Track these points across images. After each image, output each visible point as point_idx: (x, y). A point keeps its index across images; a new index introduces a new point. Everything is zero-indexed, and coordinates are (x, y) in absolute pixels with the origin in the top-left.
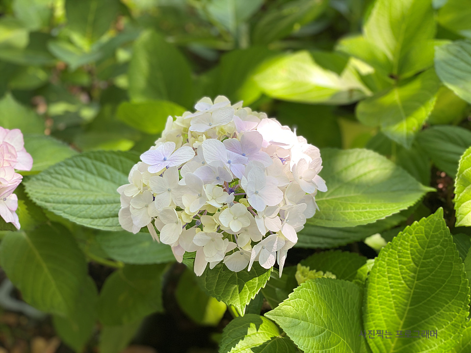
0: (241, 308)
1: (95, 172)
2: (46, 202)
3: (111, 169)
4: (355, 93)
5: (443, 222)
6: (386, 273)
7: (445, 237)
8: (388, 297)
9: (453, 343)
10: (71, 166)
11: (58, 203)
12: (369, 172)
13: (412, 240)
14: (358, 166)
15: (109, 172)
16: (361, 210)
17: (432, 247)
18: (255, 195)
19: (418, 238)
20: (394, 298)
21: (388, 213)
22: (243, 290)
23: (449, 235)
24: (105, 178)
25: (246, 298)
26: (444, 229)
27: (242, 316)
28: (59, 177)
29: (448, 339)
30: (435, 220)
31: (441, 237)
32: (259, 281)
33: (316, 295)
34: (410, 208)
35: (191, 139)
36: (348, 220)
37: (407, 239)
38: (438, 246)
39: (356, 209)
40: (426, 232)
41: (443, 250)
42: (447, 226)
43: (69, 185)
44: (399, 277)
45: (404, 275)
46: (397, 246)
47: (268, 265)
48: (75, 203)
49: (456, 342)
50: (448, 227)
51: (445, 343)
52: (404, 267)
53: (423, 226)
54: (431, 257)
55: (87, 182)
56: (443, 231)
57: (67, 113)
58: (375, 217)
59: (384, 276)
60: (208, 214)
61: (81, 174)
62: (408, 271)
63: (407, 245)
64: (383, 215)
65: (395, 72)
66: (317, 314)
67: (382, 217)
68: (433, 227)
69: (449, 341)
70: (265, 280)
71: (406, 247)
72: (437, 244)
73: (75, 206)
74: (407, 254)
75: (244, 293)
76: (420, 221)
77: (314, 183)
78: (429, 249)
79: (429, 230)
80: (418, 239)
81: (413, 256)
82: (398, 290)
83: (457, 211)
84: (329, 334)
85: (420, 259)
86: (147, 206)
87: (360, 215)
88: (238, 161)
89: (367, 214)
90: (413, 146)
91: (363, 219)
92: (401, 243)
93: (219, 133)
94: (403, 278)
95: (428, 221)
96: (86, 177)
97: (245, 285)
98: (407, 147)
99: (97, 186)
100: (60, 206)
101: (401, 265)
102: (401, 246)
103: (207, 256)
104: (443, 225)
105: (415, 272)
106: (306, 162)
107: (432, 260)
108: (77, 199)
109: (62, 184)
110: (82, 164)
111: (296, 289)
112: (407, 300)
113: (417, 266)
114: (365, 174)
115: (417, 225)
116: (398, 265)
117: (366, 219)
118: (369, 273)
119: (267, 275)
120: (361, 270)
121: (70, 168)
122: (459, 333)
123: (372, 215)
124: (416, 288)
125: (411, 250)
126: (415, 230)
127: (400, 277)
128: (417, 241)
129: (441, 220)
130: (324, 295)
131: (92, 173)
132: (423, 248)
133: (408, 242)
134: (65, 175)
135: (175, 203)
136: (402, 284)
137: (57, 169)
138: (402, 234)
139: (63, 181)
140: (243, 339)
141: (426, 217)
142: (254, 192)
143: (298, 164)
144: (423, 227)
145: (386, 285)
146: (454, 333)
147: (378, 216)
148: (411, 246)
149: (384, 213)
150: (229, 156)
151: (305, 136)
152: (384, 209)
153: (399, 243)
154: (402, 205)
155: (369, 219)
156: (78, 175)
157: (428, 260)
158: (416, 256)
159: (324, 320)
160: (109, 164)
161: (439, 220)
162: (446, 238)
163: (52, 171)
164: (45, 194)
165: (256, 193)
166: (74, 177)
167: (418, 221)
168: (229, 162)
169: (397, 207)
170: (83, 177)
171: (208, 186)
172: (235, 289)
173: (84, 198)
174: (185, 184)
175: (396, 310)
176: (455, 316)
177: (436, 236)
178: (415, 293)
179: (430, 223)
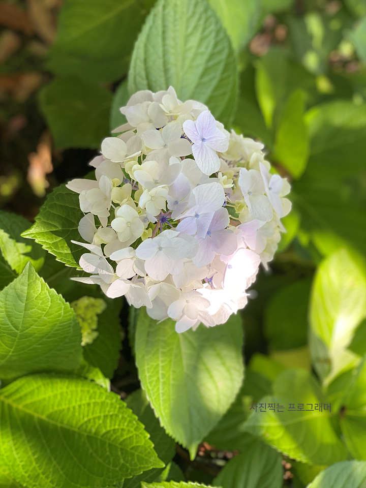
0: (31, 234)
1: (211, 63)
2: (164, 7)
3: (214, 83)
4: (326, 366)
5: (148, 467)
6: (93, 401)
7: (131, 469)
8: (70, 402)
9: (18, 474)
10: (217, 35)
11: (164, 20)
12: (214, 382)
13: (129, 431)
14: (222, 369)
15: (211, 80)
16: (161, 372)
17: (122, 453)
18: (158, 246)
19: (132, 439)
20: (69, 409)
21: (155, 403)
22: (54, 236)
23: (132, 474)
24: (203, 75)
25: (44, 239)
26: (140, 468)
27: (22, 235)
28: (202, 22)
29: (23, 469)
30: (150, 458)
31: (131, 464)
32: (66, 254)
33: (58, 321)
34: (163, 429)
35: (232, 171)
36: (147, 358)
37: (130, 425)
38: (122, 461)
39: (163, 367)
40: (138, 447)
41: (117, 466)
42: (144, 472)
43: (191, 34)
44: (90, 414)
45: (92, 421)
46: (123, 413)
47: (84, 264)
48: (164, 39)
49: (19, 478)
50: (142, 473)
51: (18, 465)
52: (101, 421)
53: (145, 444)
54: (111, 453)
55: (196, 55)
56: (138, 467)
57: (310, 37)
58: (150, 388)
59: (90, 398)
60: (133, 192)
61: (207, 48)
62: (97, 425)
63: (124, 425)
64: (153, 398)
65: (349, 413)
66: (36, 321)
67: (150, 397)
68: (143, 456)
69: (21, 470)
70: (65, 260)
71: (122, 424)
72: (124, 459)
73: (159, 40)
74: (115, 425)
75: (50, 237)
76: (150, 441)
77: (181, 317)
78: (119, 450)
79: (139, 451)
80: (130, 437)
81: (112, 432)
82: (77, 414)
83: (160, 484)
84: (15, 335)
85: (109, 439)
86: (150, 121)
87: (153, 372)
88: (200, 227)
89: (155, 379)
90: (246, 434)
91: (147, 375)
92: (126, 419)
93: (238, 204)
94: (89, 420)
95: (149, 450)
96: (202, 54)
97: (61, 238)
98: (244, 426)
99: (191, 67)
100: (159, 22)
101: (102, 417)
102: (123, 418)
103: (88, 192)
104: (144, 467)
105: (96, 433)
106: (207, 308)
107: (108, 453)
108: (170, 42)
109: (192, 25)
110: (219, 48)
111: (62, 297)
112: (67, 424)
113: (103, 436)
114: (211, 377)
115: (145, 437)
116: (102, 414)
117: (147, 378)
118: (92, 381)
119: (72, 263)
120: (97, 373)
121: (213, 35)
122: (28, 482)
123: (153, 385)
124: (79, 434)
125: (118, 429)
126: (140, 435)
127: (91, 416)
128: (128, 436)
129: (150, 465)
130: (59, 330)
131: (209, 60)
132: (120, 444)
133: (127, 426)
134: (204, 29)
135: (149, 154)
136: (83, 418)
137: (212, 20)
138: (135, 419)
139: (195, 28)
140: (11, 237)
141: (154, 448)
142: (161, 246)
143: (203, 298)
144: (142, 444)
145: (81, 400)
146: (29, 476)
147: (151, 392)
148: (123, 430)
149: (155, 399)
150: (206, 215)
151: (247, 307)
152: (161, 398)
153: (126, 416)
154: (166, 420)
155: (148, 381)
156: (205, 43)
157: (108, 449)
158: (112, 435)
159: (29, 329)
160: (221, 80)
161: (151, 462)
162: (130, 471)
163: (209, 13)
164: (176, 5)
165: (160, 249)
166: (202, 39)
167: (150, 439)
168: (197, 216)
169: (164, 414)
170: (202, 49)
171: (166, 191)
172: (56, 227)
173: (172, 51)
174: (171, 164)
175: (56, 412)
176: (47, 477)
177: (133, 460)
178: (74, 432)
179: (147, 452)
